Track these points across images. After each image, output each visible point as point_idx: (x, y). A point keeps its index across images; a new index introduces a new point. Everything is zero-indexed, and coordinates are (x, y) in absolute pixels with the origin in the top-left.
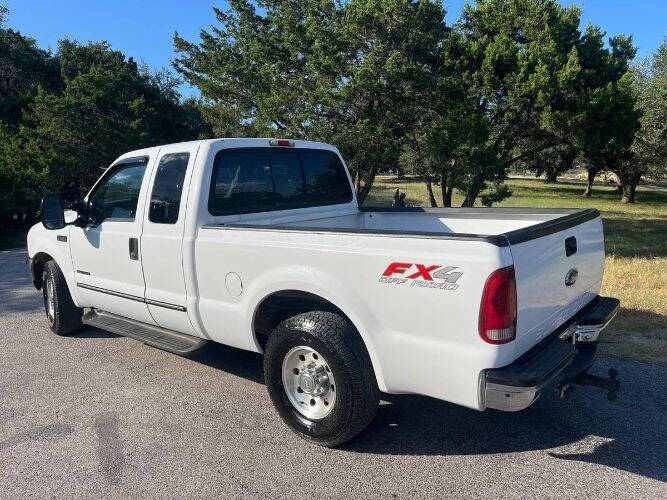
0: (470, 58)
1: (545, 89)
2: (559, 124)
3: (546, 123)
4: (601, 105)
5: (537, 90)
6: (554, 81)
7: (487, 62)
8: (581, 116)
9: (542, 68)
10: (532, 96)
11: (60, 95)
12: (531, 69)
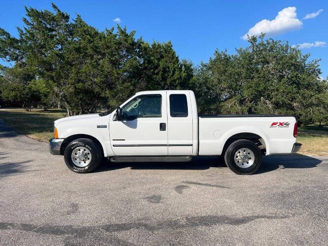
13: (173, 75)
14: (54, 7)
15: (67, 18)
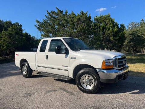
0: (98, 27)
1: (112, 33)
2: (114, 39)
3: (112, 39)
4: (121, 36)
5: (110, 33)
6: (113, 31)
7: (101, 27)
8: (118, 38)
9: (111, 29)
10: (109, 34)
11: (7, 31)
12: (109, 29)
13: (108, 31)
14: (57, 8)
15: (62, 12)
